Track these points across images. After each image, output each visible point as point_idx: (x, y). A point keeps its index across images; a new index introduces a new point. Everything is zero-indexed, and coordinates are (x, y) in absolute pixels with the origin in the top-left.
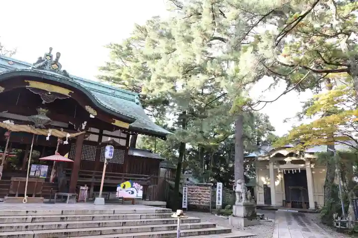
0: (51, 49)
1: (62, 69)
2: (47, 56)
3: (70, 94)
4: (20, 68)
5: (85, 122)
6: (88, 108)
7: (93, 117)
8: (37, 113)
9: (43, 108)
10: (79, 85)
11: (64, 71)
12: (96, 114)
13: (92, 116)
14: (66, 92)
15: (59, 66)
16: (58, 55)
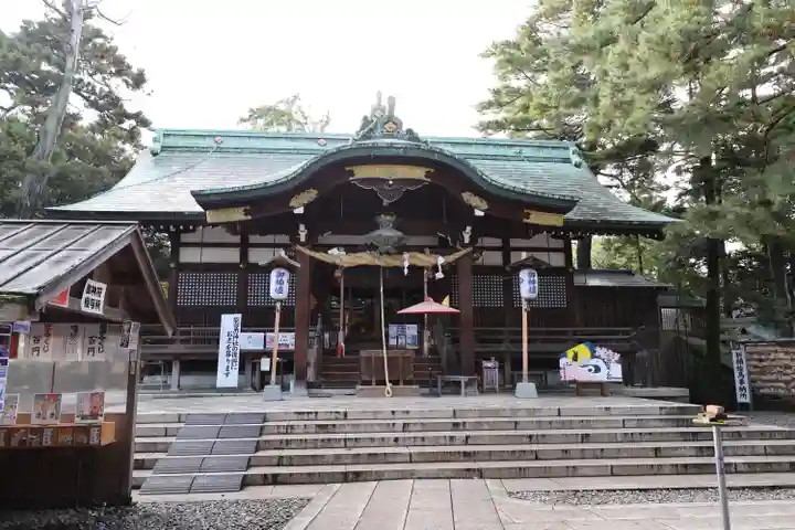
0: (379, 95)
1: (404, 128)
2: (376, 110)
3: (428, 175)
4: (331, 147)
5: (469, 229)
6: (468, 197)
7: (482, 214)
8: (376, 227)
9: (386, 215)
10: (441, 153)
11: (410, 131)
12: (486, 207)
13: (479, 213)
14: (418, 173)
15: (398, 124)
16: (392, 101)
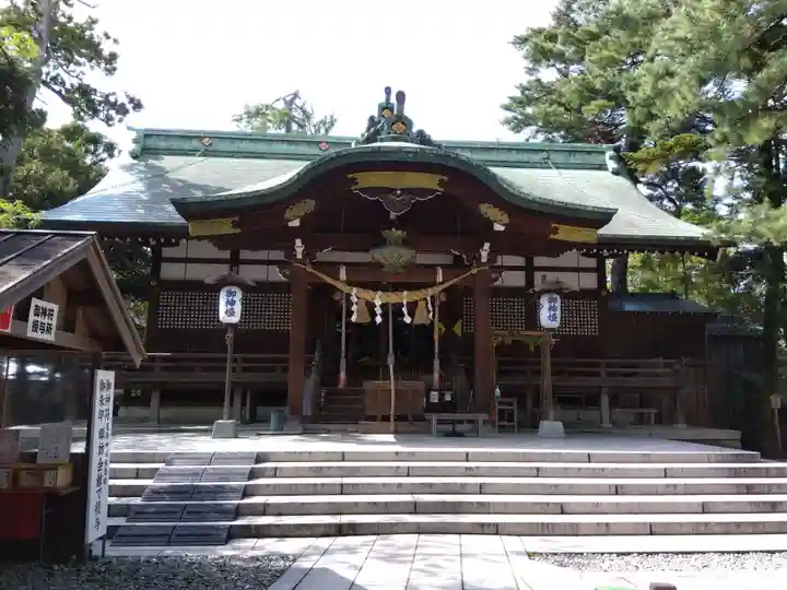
0: (388, 91)
1: (414, 130)
2: (384, 109)
3: (441, 183)
5: (487, 246)
6: (487, 210)
7: (502, 228)
9: (397, 229)
11: (421, 133)
12: (507, 221)
13: (499, 227)
14: (429, 181)
15: (407, 123)
16: (401, 96)
